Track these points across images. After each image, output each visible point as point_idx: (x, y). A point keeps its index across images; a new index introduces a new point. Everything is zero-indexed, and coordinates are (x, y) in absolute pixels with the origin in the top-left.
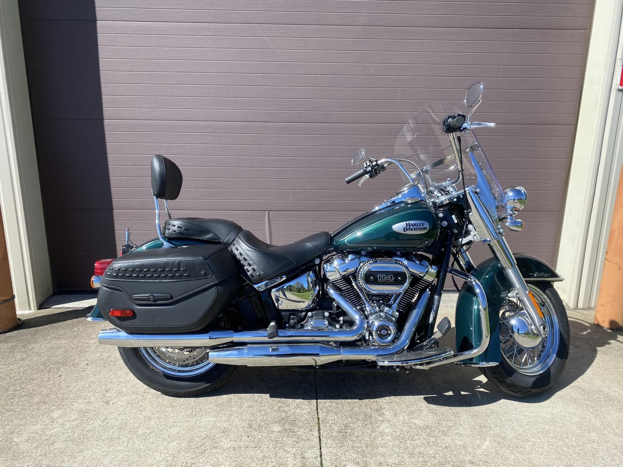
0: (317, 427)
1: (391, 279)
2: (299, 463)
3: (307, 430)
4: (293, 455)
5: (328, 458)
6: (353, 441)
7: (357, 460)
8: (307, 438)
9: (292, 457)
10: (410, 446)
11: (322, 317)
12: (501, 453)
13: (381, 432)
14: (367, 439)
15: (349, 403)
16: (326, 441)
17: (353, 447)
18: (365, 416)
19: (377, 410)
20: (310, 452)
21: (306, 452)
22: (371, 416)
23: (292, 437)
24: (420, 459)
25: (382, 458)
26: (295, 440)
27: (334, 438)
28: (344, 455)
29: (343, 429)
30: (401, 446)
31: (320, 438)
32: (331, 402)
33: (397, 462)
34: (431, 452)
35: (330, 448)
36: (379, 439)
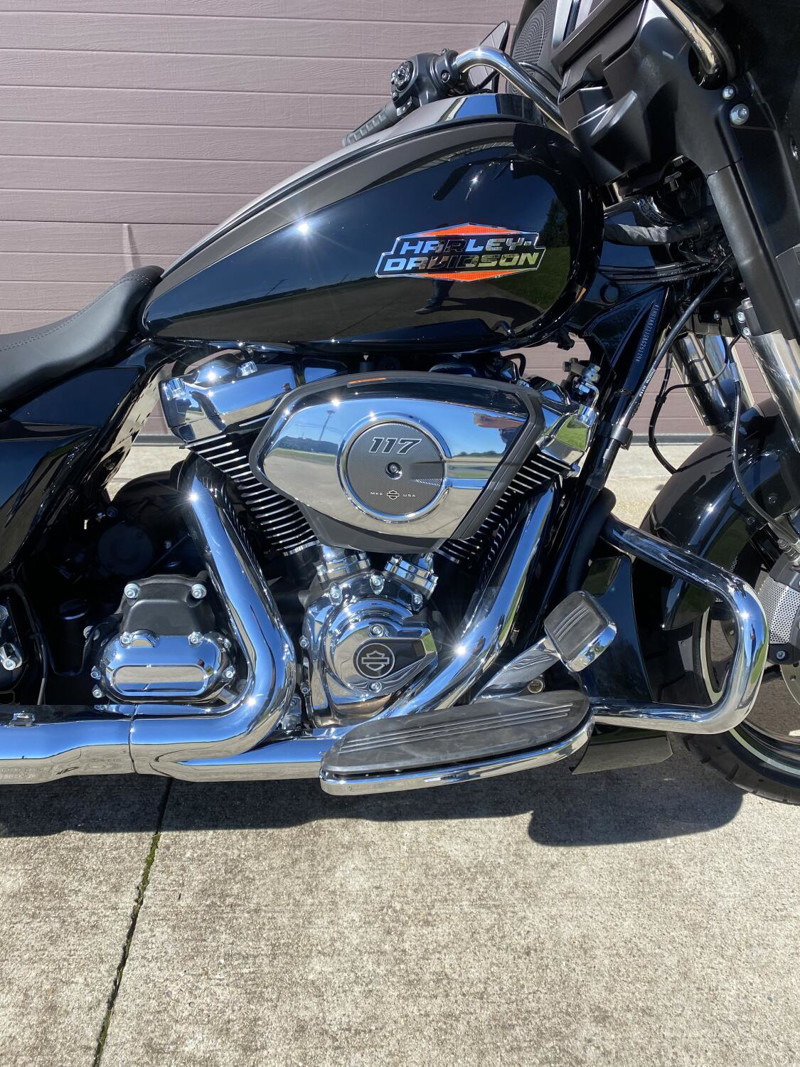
0: (142, 872)
2: (27, 1033)
3: (104, 889)
4: (21, 997)
5: (133, 1009)
6: (236, 932)
7: (228, 1012)
8: (94, 918)
9: (15, 1006)
10: (415, 948)
12: (697, 971)
13: (334, 892)
14: (283, 920)
16: (149, 934)
17: (228, 956)
20: (81, 980)
21: (67, 983)
23: (48, 916)
24: (436, 1007)
25: (312, 1003)
26: (51, 931)
27: (178, 921)
28: (190, 993)
29: (220, 883)
30: (387, 947)
31: (134, 917)
33: (357, 1018)
34: (474, 974)
35: (151, 965)
36: (319, 921)
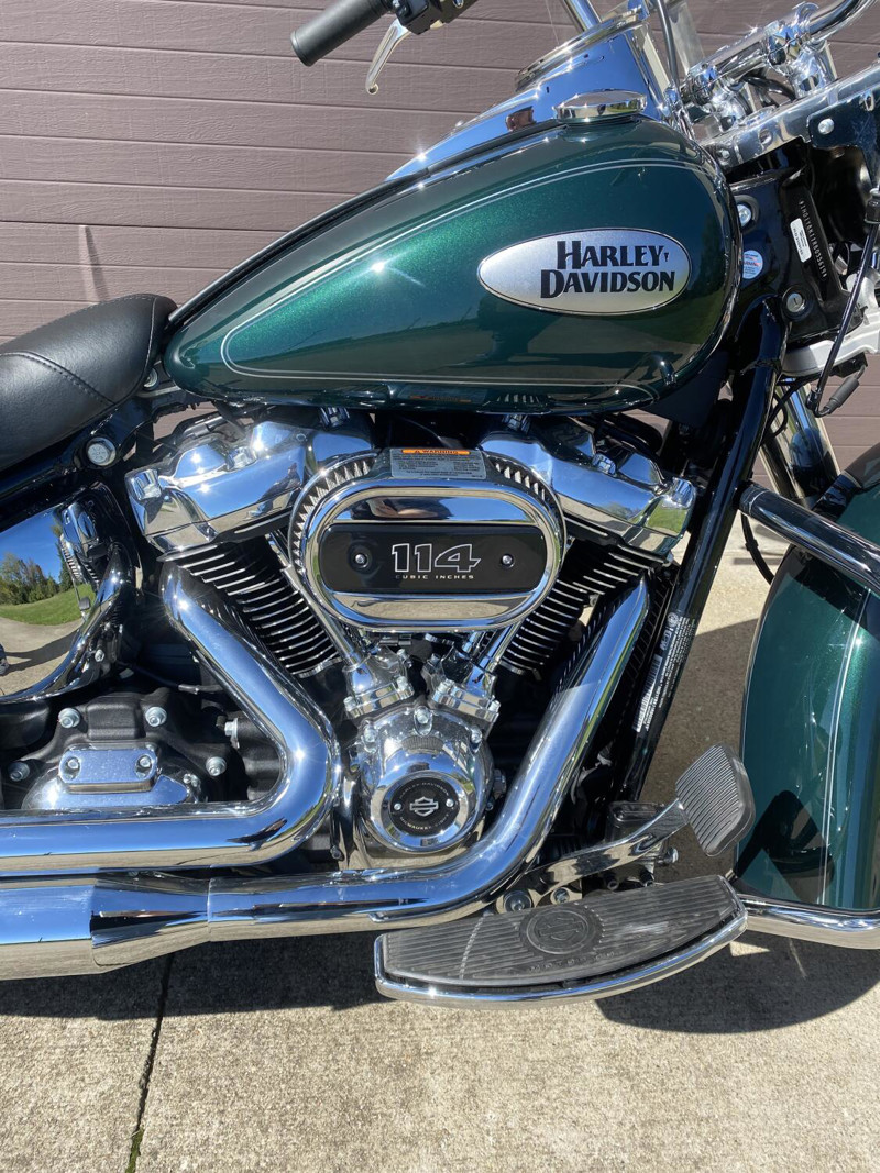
1: (464, 563)
11: (131, 732)
15: (291, 1028)
18: (344, 1107)
19: (399, 1070)
22: (369, 1107)
32: (217, 1025)
